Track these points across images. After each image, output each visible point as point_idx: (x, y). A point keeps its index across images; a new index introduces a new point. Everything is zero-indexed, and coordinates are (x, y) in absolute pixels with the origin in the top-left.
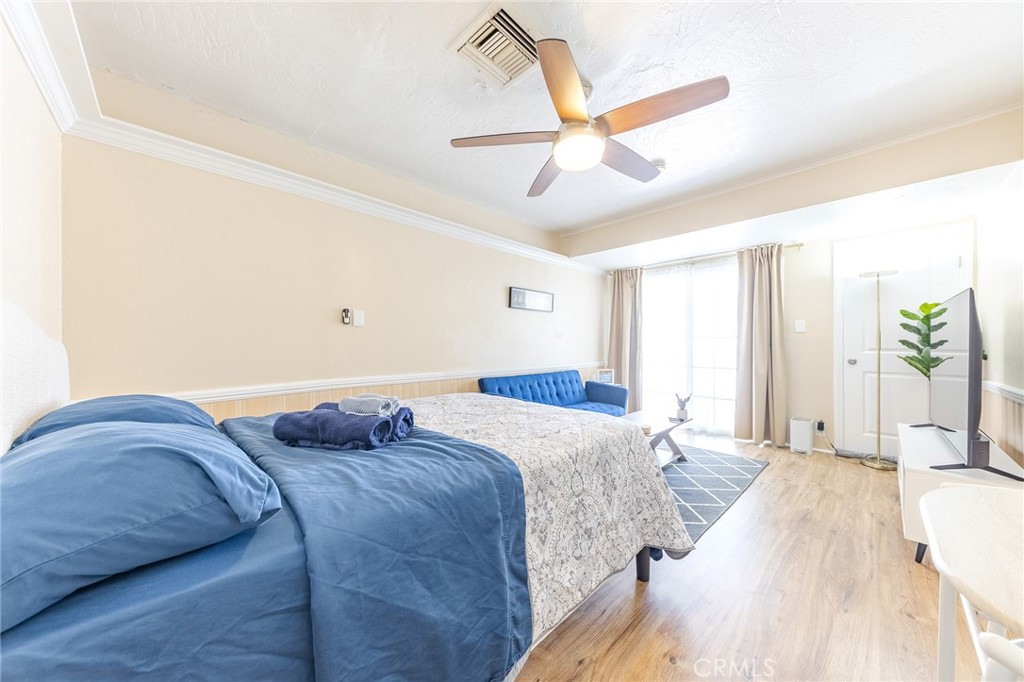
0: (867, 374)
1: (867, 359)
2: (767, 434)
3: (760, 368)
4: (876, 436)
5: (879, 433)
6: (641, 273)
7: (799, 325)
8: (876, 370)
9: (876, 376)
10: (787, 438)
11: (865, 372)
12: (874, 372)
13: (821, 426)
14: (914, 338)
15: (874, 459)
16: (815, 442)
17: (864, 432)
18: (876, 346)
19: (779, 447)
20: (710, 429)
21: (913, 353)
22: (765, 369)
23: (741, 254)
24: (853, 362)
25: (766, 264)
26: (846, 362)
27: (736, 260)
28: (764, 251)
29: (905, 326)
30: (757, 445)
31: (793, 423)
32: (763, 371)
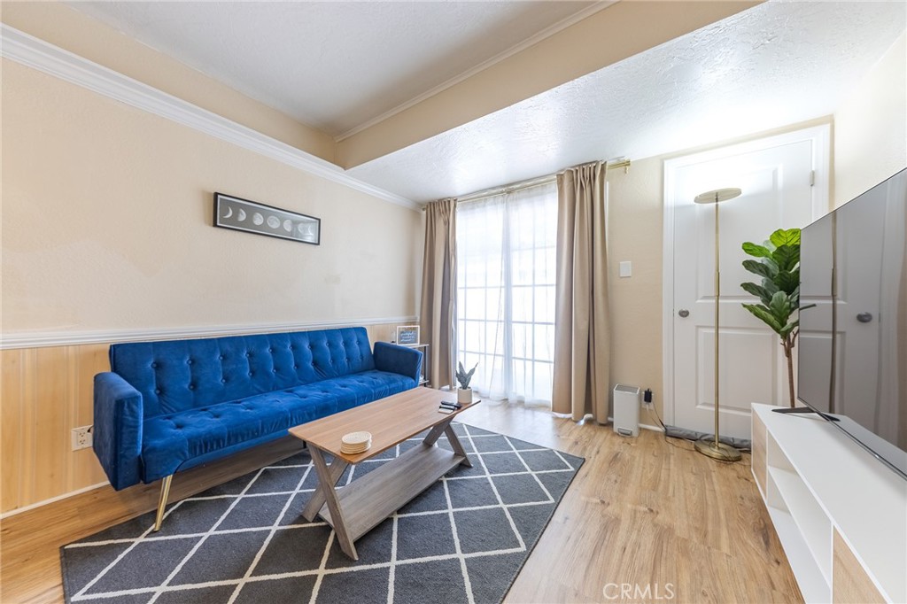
0: (700, 329)
1: (702, 309)
2: (588, 406)
3: (581, 323)
4: (713, 409)
5: (717, 406)
6: (455, 206)
7: (625, 268)
8: (713, 324)
9: (713, 331)
10: (610, 412)
11: (698, 327)
12: (711, 327)
13: (648, 397)
14: (758, 280)
15: (710, 441)
16: (642, 416)
17: (697, 404)
18: (713, 293)
19: (601, 425)
20: (528, 400)
21: (756, 301)
22: (586, 323)
23: (560, 178)
24: (684, 314)
25: (588, 189)
26: (677, 315)
27: (555, 187)
28: (587, 173)
29: (749, 265)
30: (576, 422)
31: (616, 393)
32: (584, 325)
